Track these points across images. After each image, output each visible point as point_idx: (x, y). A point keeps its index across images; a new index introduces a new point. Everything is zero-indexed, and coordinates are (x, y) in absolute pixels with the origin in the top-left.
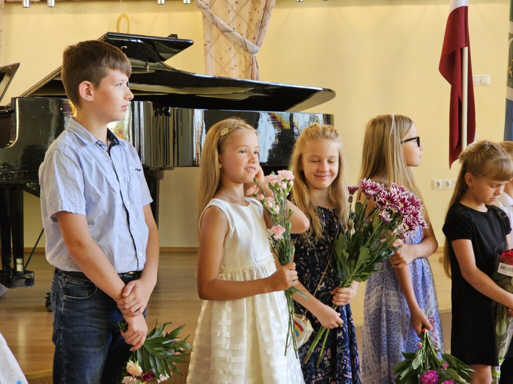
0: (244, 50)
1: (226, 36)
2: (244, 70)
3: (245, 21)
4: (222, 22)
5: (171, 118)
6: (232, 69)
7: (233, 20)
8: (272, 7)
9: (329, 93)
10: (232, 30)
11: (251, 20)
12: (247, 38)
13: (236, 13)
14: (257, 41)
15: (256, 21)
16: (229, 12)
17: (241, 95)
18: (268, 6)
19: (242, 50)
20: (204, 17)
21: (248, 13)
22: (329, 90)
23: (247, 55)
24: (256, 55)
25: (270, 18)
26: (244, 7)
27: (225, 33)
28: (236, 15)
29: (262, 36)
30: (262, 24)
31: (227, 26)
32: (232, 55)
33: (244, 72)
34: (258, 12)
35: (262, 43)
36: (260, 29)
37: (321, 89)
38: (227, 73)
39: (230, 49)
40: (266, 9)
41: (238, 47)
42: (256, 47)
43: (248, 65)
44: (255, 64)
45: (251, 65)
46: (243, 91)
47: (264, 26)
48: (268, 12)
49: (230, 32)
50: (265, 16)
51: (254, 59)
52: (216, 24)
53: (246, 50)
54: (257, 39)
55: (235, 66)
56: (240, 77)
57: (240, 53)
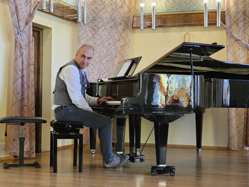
1: (238, 43)
2: (247, 59)
3: (247, 35)
4: (236, 36)
5: (212, 84)
6: (241, 59)
7: (241, 35)
16: (240, 31)
17: (245, 72)
19: (246, 49)
20: (227, 33)
26: (247, 28)
27: (237, 41)
28: (243, 32)
31: (238, 38)
32: (241, 52)
33: (246, 61)
38: (238, 61)
39: (240, 49)
41: (243, 48)
43: (248, 57)
46: (247, 70)
49: (240, 40)
52: (233, 37)
53: (248, 49)
55: (242, 57)
56: (245, 63)
57: (245, 51)
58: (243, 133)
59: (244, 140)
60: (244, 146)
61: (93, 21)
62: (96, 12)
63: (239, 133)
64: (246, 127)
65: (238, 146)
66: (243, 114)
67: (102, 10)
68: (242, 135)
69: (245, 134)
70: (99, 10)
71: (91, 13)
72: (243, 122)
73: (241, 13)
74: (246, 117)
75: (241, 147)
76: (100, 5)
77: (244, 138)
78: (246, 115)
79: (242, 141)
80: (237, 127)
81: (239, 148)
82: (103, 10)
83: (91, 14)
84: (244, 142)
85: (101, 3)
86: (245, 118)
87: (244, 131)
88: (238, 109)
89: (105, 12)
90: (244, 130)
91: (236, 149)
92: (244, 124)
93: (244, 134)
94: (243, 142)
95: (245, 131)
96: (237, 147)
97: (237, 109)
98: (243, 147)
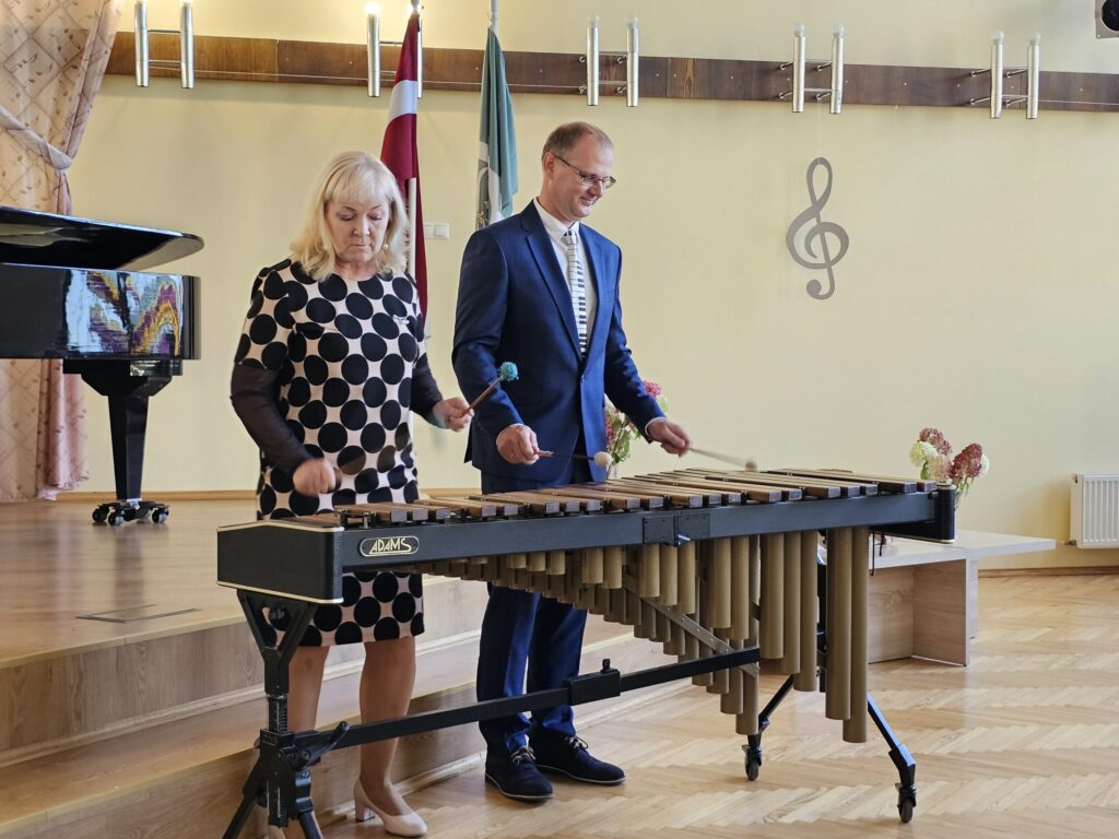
0: (46, 162)
1: (13, 137)
2: (44, 195)
3: (45, 112)
4: (6, 113)
6: (24, 193)
7: (24, 110)
8: (94, 93)
9: (193, 242)
10: (23, 126)
11: (58, 112)
12: (50, 142)
13: (31, 98)
14: (68, 147)
15: (65, 113)
16: (18, 96)
17: (40, 238)
18: (86, 91)
19: (41, 162)
21: (51, 100)
22: (194, 237)
23: (51, 170)
24: (66, 171)
25: (92, 111)
26: (44, 91)
28: (31, 103)
29: (77, 141)
30: (76, 121)
31: (15, 121)
32: (24, 170)
33: (44, 199)
34: (70, 100)
35: (76, 152)
36: (74, 127)
37: (180, 235)
38: (15, 200)
39: (20, 159)
40: (84, 95)
41: (34, 156)
42: (66, 159)
43: (52, 189)
44: (65, 186)
45: (58, 187)
46: (43, 233)
47: (79, 124)
48: (87, 100)
49: (20, 129)
50: (82, 107)
51: (63, 178)
53: (48, 161)
54: (67, 144)
55: (30, 188)
56: (38, 207)
57: (37, 165)
58: (38, 442)
59: (38, 466)
60: (41, 485)
63: (21, 443)
64: (47, 423)
65: (19, 488)
66: (35, 381)
68: (34, 452)
69: (42, 447)
72: (36, 405)
73: (23, 37)
74: (45, 390)
75: (30, 489)
77: (41, 461)
78: (45, 383)
79: (32, 469)
80: (16, 426)
81: (25, 495)
84: (41, 474)
86: (41, 393)
87: (38, 438)
88: (20, 362)
90: (39, 433)
91: (12, 497)
92: (40, 412)
93: (38, 449)
94: (36, 472)
95: (42, 436)
96: (15, 491)
97: (13, 364)
98: (37, 490)
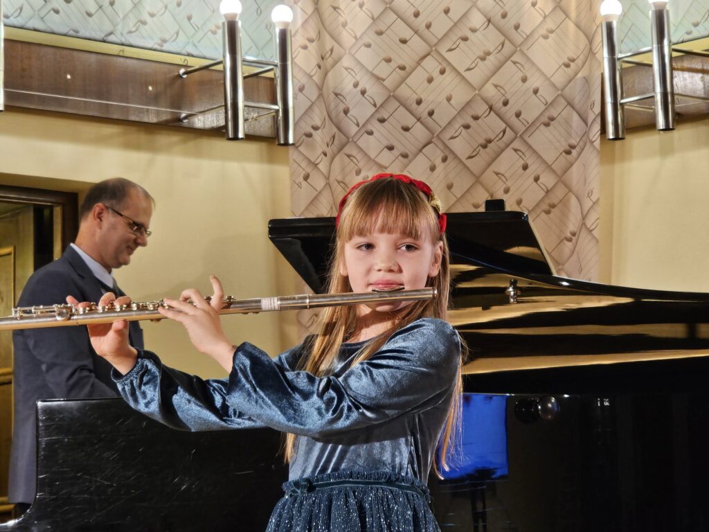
61: (375, 126)
62: (384, 80)
67: (418, 63)
70: (403, 68)
71: (359, 88)
76: (404, 42)
82: (424, 63)
83: (363, 93)
85: (407, 33)
89: (436, 74)
